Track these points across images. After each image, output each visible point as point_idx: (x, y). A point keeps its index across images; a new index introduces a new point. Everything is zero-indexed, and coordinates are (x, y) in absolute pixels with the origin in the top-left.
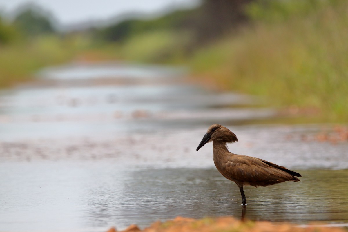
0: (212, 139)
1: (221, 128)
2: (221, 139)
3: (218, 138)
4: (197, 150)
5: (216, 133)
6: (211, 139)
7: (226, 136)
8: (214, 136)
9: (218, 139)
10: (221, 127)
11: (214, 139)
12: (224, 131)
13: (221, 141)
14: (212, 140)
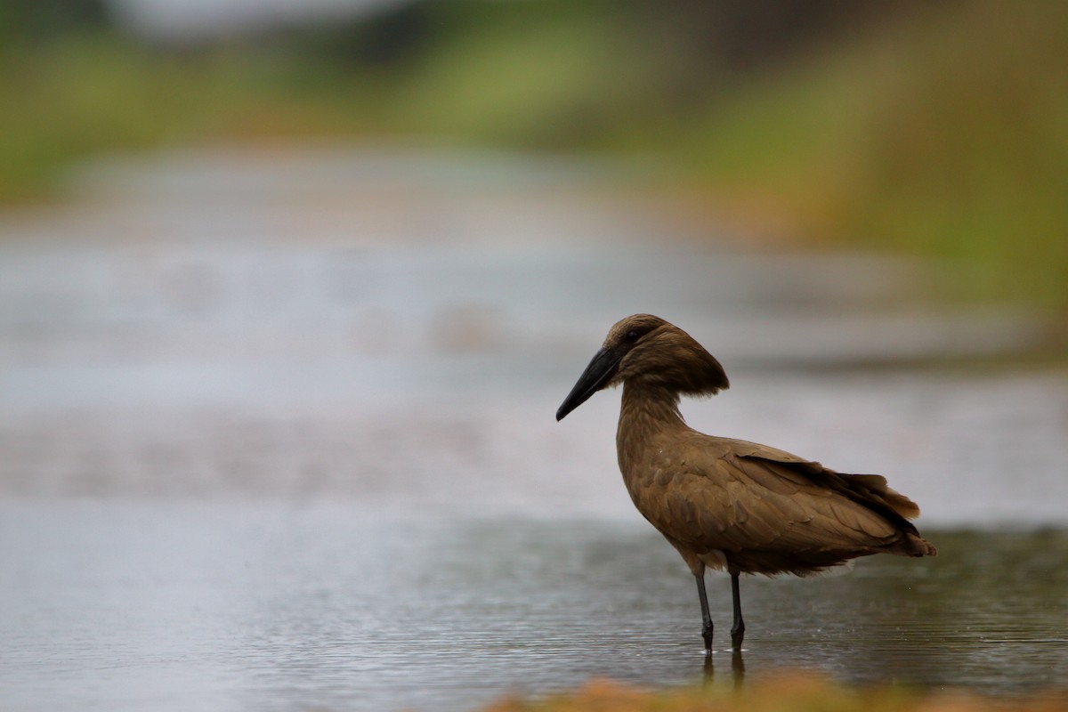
0: (623, 373)
1: (661, 332)
2: (659, 377)
3: (647, 371)
4: (561, 415)
5: (642, 350)
6: (617, 376)
7: (682, 362)
8: (634, 362)
9: (647, 377)
10: (662, 327)
11: (631, 373)
12: (674, 346)
13: (660, 384)
14: (624, 377)
